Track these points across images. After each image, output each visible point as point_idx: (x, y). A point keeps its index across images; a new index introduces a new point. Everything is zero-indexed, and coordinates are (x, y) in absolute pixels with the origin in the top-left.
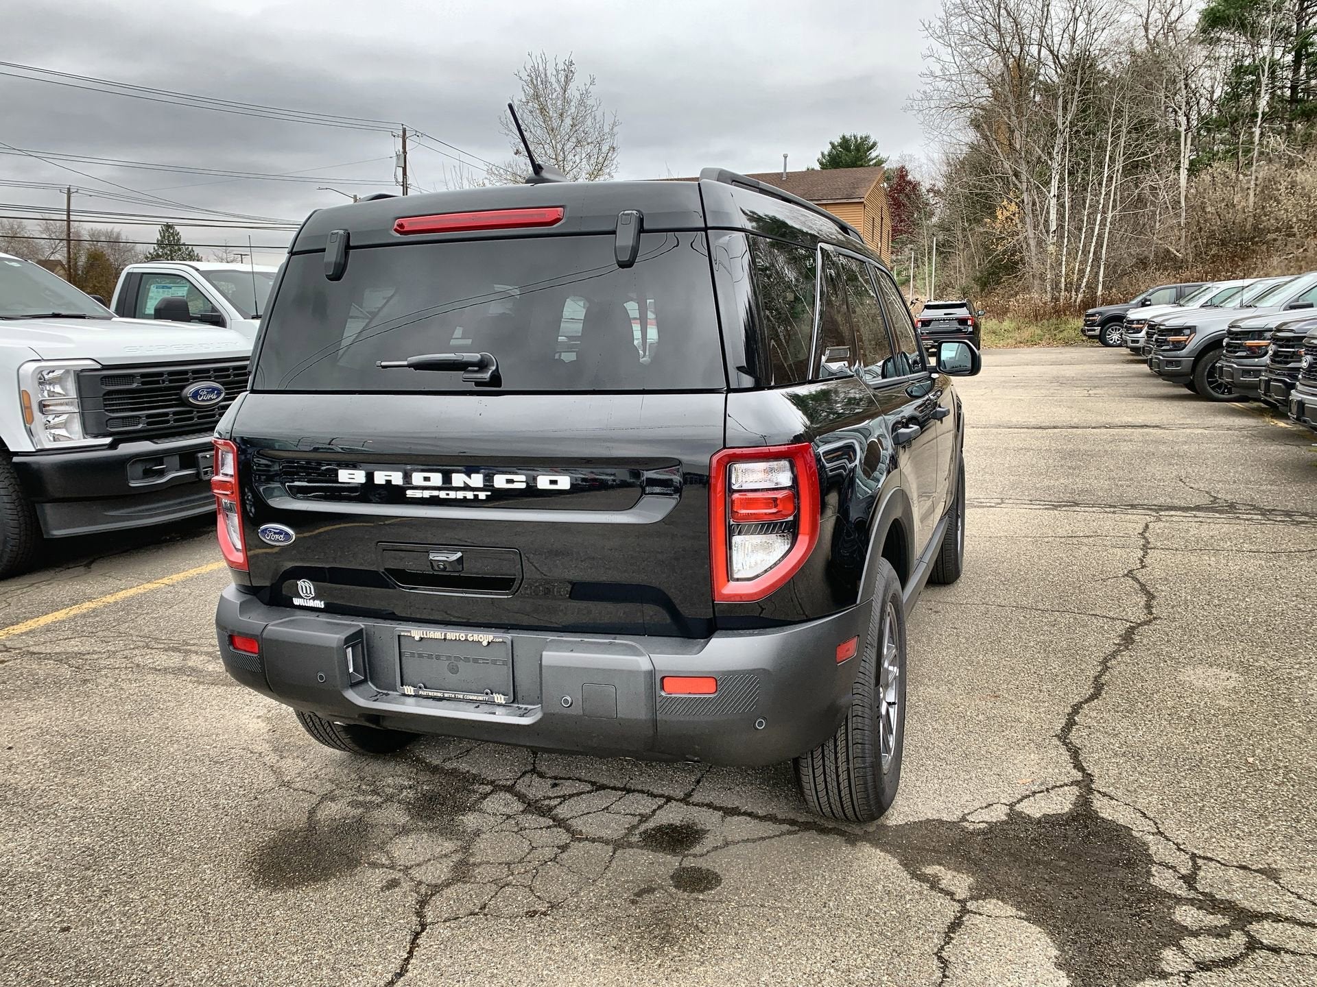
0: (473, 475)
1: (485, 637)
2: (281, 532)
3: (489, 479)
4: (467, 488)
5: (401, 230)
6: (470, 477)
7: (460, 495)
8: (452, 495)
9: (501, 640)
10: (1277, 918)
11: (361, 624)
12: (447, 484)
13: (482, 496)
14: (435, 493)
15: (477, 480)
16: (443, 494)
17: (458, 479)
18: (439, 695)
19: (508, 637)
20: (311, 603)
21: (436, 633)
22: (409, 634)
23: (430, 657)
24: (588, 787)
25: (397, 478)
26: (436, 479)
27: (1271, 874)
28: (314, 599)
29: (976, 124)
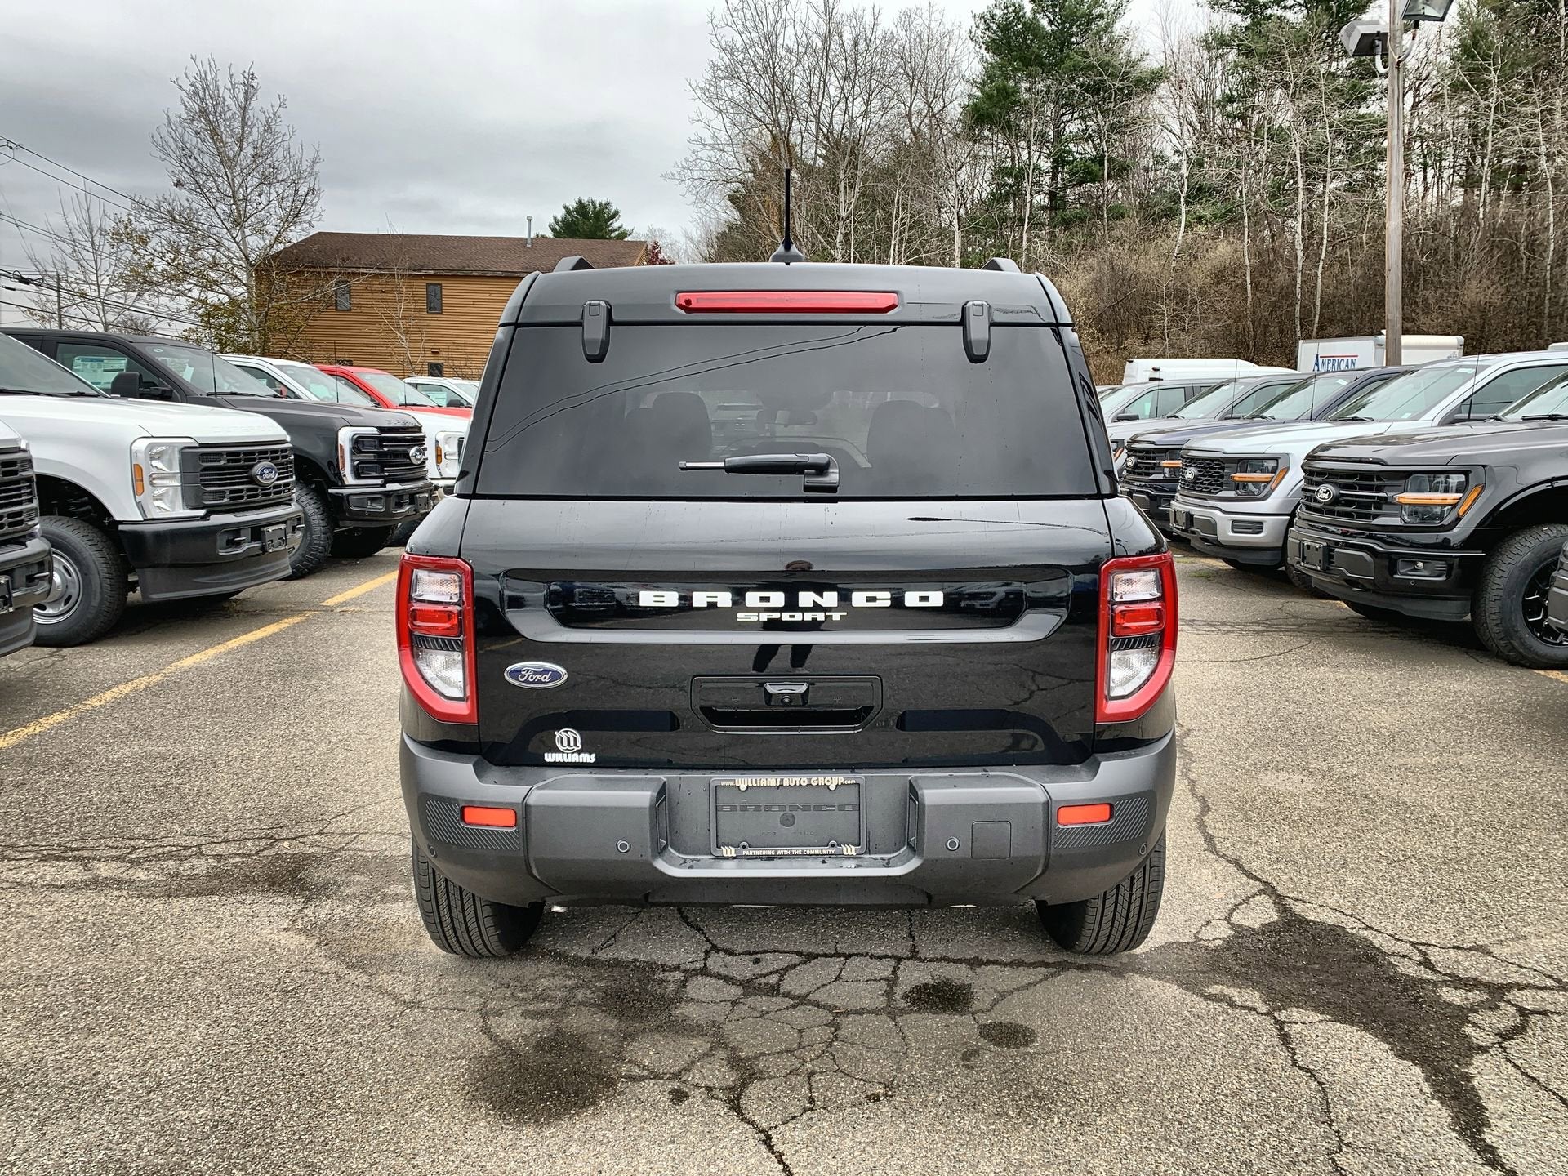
0: (825, 594)
1: (833, 780)
2: (545, 671)
3: (845, 598)
4: (816, 607)
5: (687, 307)
6: (822, 596)
7: (808, 616)
8: (798, 617)
9: (853, 781)
10: (1520, 987)
11: (662, 776)
12: (791, 605)
13: (836, 616)
14: (776, 615)
15: (830, 599)
16: (786, 617)
17: (806, 598)
18: (770, 853)
19: (860, 777)
20: (575, 758)
21: (770, 780)
22: (732, 784)
23: (758, 809)
24: (797, 959)
25: (724, 599)
26: (778, 598)
27: (1483, 950)
28: (579, 752)
29: (734, 199)
